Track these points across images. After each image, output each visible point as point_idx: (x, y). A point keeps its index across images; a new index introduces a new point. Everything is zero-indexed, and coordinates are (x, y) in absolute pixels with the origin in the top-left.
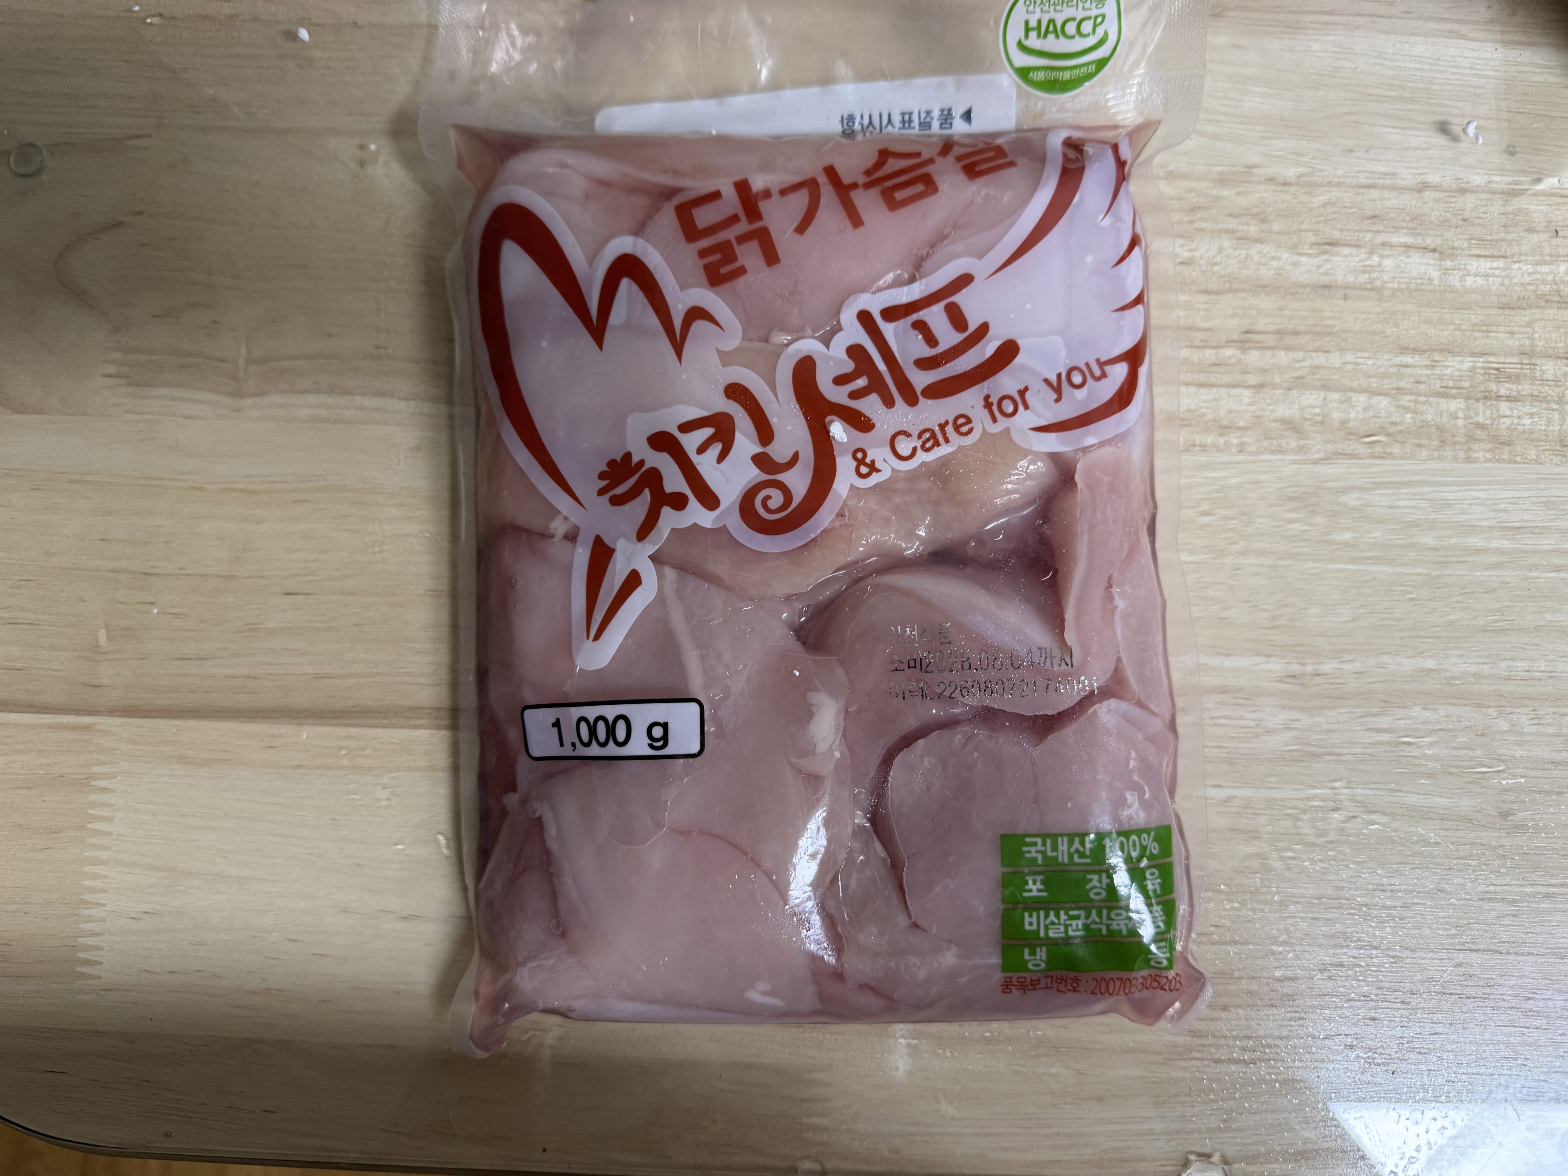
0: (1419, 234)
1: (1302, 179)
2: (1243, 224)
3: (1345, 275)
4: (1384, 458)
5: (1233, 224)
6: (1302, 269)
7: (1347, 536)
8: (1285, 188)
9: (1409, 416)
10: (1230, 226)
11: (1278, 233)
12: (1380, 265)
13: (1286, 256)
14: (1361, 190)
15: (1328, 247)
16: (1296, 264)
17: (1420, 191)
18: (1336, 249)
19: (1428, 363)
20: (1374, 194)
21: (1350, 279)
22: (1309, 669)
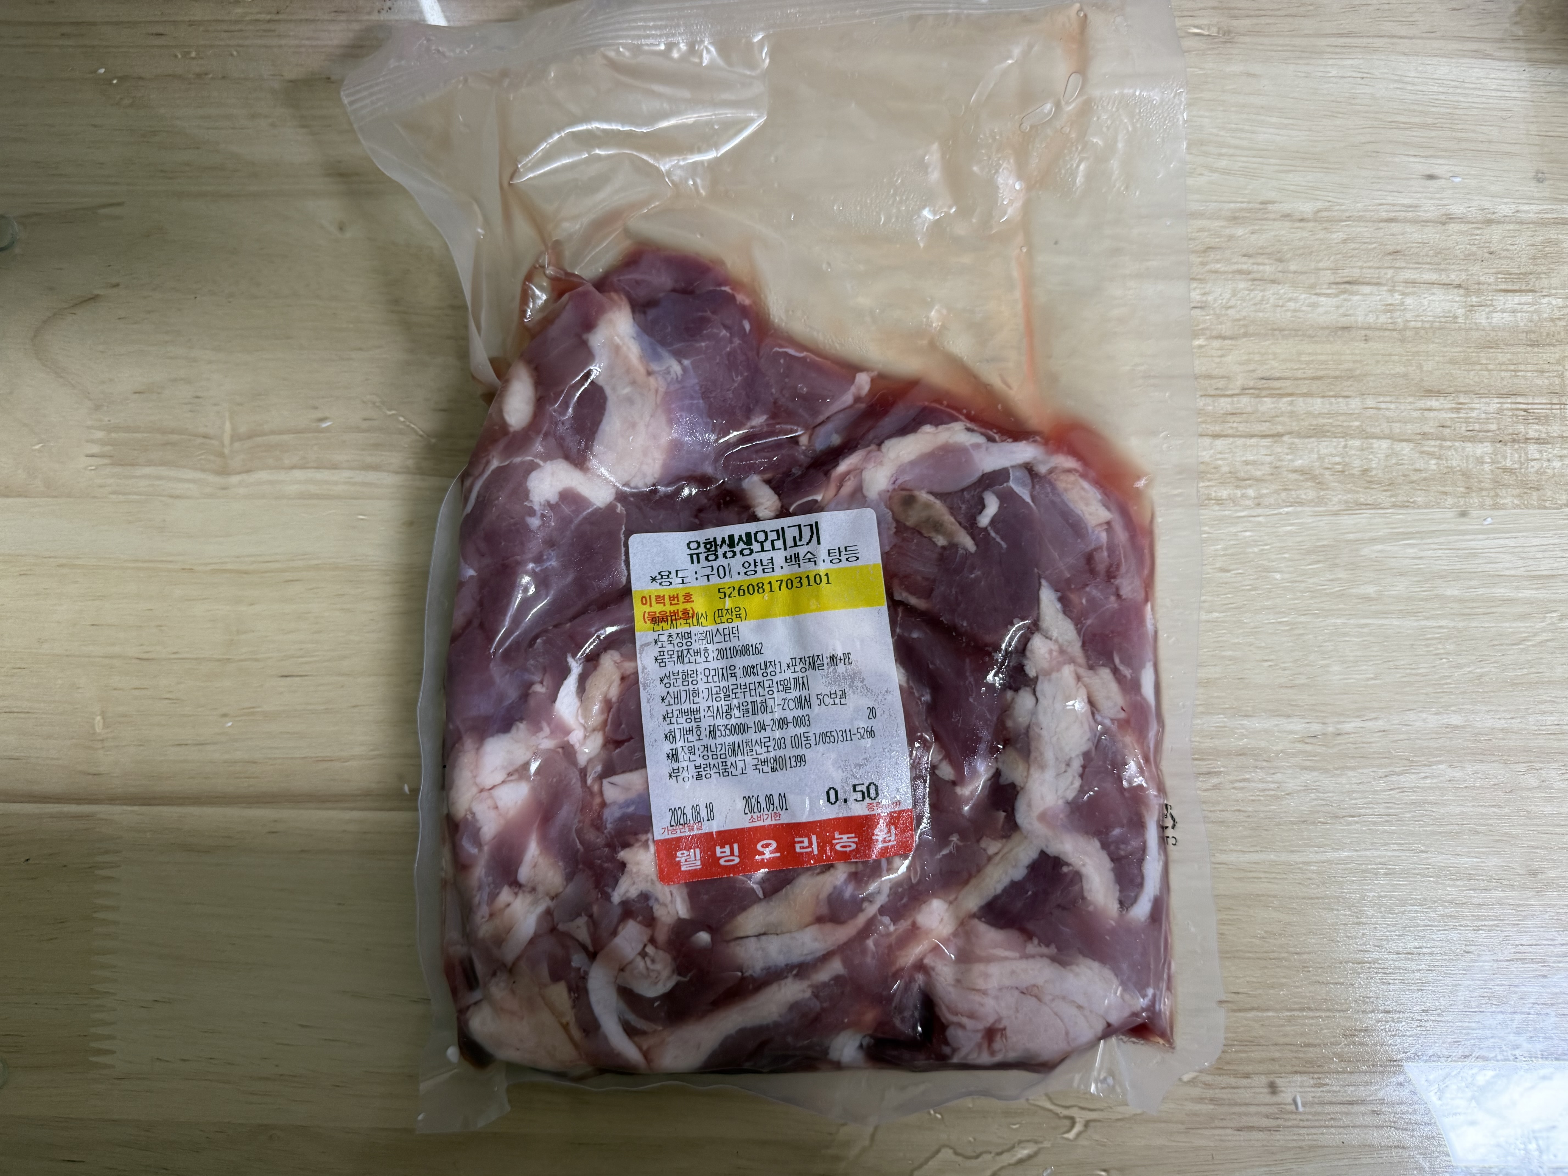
0: (1443, 270)
1: (1319, 215)
2: (1258, 264)
3: (1367, 315)
4: (1407, 507)
5: (1246, 265)
6: (1321, 310)
7: (1371, 590)
8: (1302, 224)
9: (1433, 462)
10: (1245, 267)
11: (1295, 272)
12: (1402, 304)
13: (1303, 296)
14: (1382, 225)
15: (1347, 286)
16: (1314, 305)
17: (1444, 224)
18: (1355, 288)
19: (1454, 406)
20: (1395, 228)
21: (1371, 319)
22: (1331, 729)
